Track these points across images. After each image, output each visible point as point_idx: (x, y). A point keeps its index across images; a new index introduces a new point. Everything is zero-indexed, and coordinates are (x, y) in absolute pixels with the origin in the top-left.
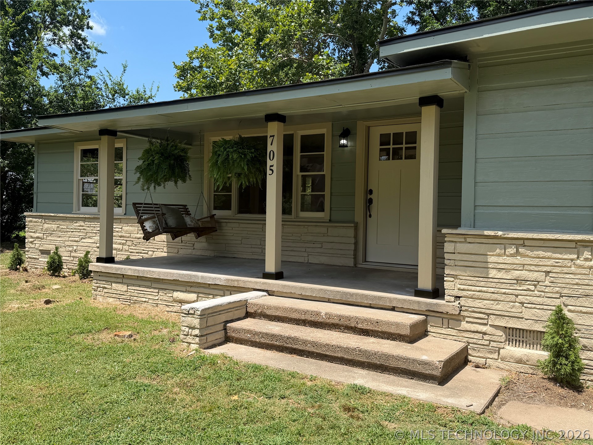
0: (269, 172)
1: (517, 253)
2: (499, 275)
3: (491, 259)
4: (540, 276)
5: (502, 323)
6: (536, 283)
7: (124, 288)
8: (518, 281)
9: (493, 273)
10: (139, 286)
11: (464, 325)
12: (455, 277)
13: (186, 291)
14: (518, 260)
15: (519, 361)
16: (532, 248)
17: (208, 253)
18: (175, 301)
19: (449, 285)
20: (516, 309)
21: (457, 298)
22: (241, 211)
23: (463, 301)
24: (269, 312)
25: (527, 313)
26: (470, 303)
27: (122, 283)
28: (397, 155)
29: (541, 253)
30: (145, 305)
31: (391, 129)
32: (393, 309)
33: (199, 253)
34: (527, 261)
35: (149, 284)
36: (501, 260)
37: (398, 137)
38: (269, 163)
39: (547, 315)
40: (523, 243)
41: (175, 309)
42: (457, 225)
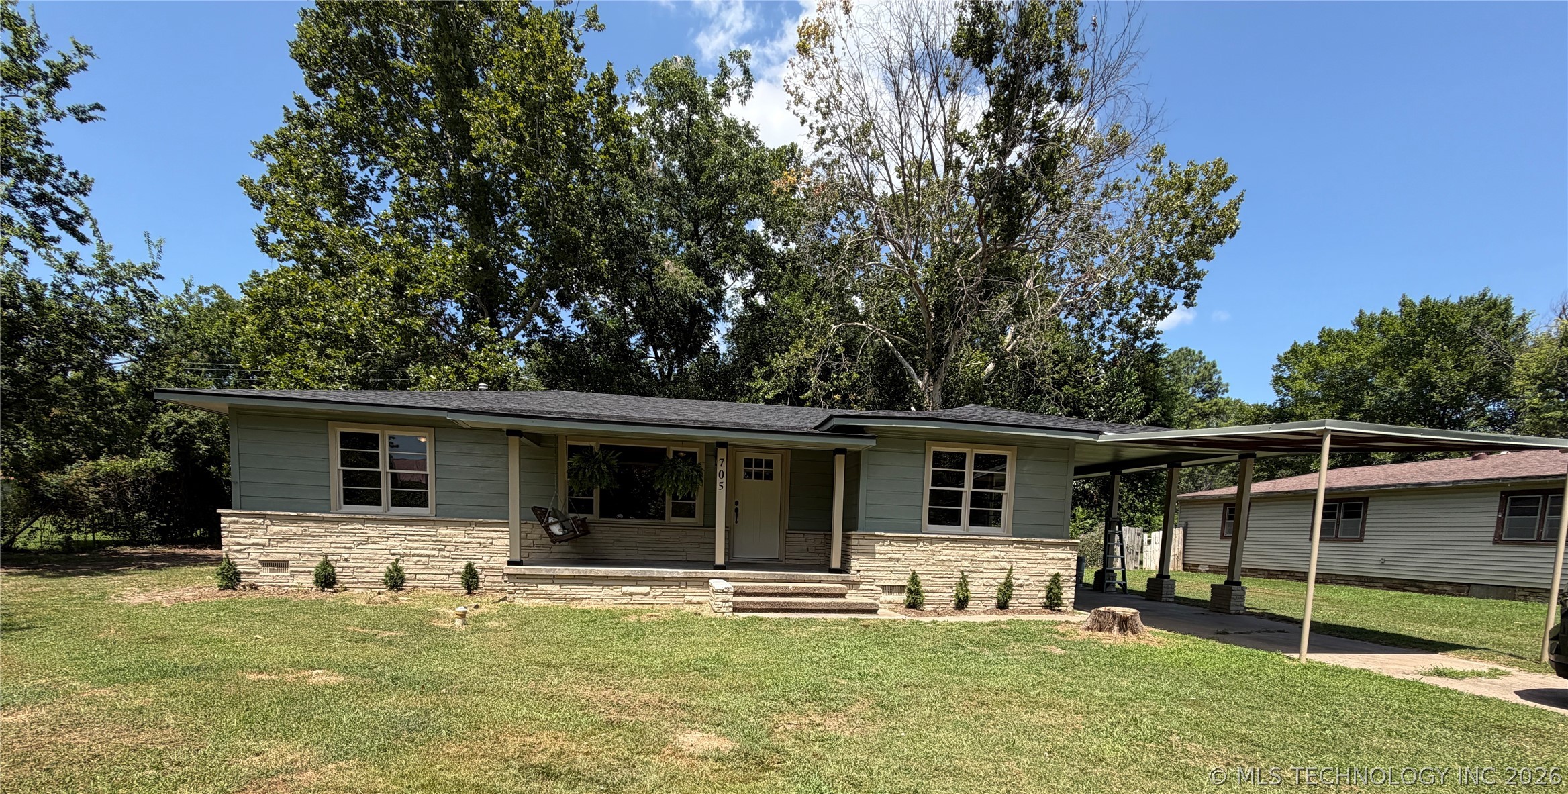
0: (718, 487)
1: (890, 545)
2: (881, 557)
3: (877, 548)
4: (900, 556)
5: (882, 583)
6: (899, 560)
7: (557, 587)
8: (890, 559)
9: (878, 556)
10: (577, 584)
11: (862, 587)
12: (858, 559)
13: (640, 585)
14: (890, 548)
15: (890, 603)
16: (897, 541)
17: (576, 557)
18: (624, 594)
19: (855, 565)
20: (888, 576)
21: (858, 571)
22: (602, 516)
23: (861, 573)
24: (747, 591)
25: (894, 576)
26: (866, 573)
27: (553, 583)
28: (758, 476)
29: (901, 544)
30: (587, 601)
31: (754, 456)
32: (820, 582)
33: (559, 556)
34: (895, 548)
35: (591, 582)
36: (882, 548)
37: (759, 463)
38: (719, 480)
39: (908, 577)
40: (893, 539)
41: (624, 601)
42: (856, 530)
